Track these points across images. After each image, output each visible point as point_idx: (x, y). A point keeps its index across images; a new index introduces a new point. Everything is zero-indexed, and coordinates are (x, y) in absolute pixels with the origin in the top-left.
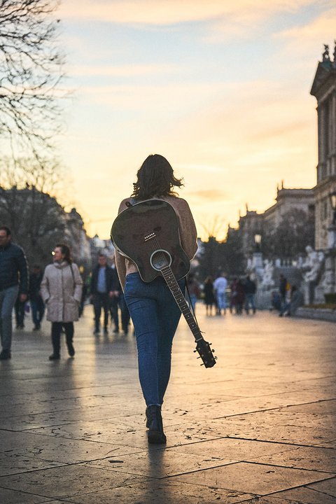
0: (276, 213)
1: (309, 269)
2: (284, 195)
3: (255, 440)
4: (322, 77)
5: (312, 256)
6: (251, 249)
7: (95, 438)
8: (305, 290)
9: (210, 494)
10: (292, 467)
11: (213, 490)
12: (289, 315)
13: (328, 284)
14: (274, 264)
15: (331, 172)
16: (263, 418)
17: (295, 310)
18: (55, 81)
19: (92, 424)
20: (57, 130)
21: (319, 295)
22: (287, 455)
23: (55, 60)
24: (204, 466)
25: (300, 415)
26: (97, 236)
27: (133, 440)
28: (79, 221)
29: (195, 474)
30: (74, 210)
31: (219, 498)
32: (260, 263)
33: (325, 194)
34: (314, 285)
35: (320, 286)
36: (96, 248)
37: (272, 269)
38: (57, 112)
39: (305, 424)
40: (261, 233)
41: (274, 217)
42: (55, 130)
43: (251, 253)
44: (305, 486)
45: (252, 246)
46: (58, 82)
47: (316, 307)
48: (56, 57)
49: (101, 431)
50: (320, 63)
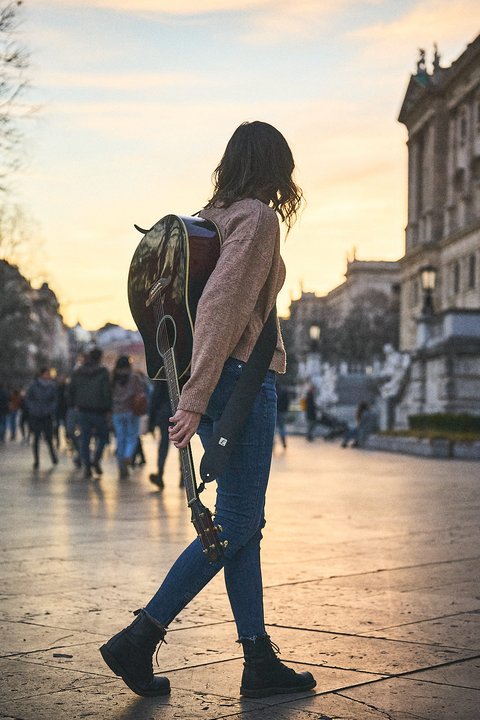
0: (344, 296)
1: (388, 379)
2: (356, 269)
3: (274, 625)
4: (416, 96)
5: (393, 359)
6: (306, 348)
7: (40, 620)
8: (382, 408)
9: (195, 703)
10: (321, 665)
11: (199, 697)
12: (356, 446)
13: (415, 400)
14: (338, 370)
15: (424, 237)
16: (292, 594)
17: (365, 439)
18: (13, 91)
19: (39, 599)
20: (15, 165)
21: (401, 417)
22: (317, 647)
23: (14, 61)
24: (194, 661)
25: (345, 590)
26: (79, 324)
27: (95, 623)
28: (53, 302)
29: (178, 673)
30: (45, 286)
31: (206, 709)
32: (317, 368)
33: (415, 268)
34: (394, 401)
35: (403, 404)
36: (76, 342)
37: (334, 378)
38: (15, 139)
39: (350, 603)
40: (321, 325)
41: (341, 302)
42: (11, 165)
43: (305, 353)
44: (334, 692)
45: (307, 343)
46: (16, 94)
47: (396, 434)
48: (15, 57)
49: (50, 609)
50: (412, 77)
